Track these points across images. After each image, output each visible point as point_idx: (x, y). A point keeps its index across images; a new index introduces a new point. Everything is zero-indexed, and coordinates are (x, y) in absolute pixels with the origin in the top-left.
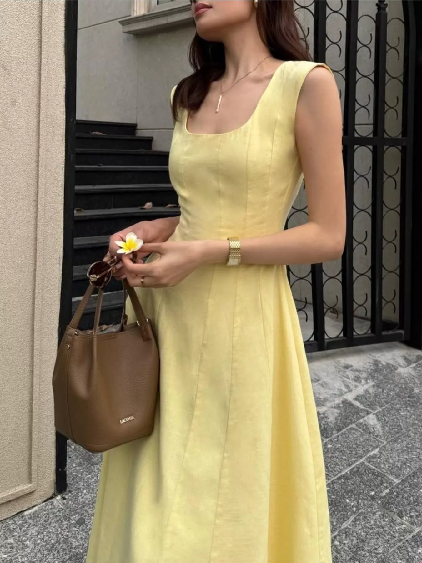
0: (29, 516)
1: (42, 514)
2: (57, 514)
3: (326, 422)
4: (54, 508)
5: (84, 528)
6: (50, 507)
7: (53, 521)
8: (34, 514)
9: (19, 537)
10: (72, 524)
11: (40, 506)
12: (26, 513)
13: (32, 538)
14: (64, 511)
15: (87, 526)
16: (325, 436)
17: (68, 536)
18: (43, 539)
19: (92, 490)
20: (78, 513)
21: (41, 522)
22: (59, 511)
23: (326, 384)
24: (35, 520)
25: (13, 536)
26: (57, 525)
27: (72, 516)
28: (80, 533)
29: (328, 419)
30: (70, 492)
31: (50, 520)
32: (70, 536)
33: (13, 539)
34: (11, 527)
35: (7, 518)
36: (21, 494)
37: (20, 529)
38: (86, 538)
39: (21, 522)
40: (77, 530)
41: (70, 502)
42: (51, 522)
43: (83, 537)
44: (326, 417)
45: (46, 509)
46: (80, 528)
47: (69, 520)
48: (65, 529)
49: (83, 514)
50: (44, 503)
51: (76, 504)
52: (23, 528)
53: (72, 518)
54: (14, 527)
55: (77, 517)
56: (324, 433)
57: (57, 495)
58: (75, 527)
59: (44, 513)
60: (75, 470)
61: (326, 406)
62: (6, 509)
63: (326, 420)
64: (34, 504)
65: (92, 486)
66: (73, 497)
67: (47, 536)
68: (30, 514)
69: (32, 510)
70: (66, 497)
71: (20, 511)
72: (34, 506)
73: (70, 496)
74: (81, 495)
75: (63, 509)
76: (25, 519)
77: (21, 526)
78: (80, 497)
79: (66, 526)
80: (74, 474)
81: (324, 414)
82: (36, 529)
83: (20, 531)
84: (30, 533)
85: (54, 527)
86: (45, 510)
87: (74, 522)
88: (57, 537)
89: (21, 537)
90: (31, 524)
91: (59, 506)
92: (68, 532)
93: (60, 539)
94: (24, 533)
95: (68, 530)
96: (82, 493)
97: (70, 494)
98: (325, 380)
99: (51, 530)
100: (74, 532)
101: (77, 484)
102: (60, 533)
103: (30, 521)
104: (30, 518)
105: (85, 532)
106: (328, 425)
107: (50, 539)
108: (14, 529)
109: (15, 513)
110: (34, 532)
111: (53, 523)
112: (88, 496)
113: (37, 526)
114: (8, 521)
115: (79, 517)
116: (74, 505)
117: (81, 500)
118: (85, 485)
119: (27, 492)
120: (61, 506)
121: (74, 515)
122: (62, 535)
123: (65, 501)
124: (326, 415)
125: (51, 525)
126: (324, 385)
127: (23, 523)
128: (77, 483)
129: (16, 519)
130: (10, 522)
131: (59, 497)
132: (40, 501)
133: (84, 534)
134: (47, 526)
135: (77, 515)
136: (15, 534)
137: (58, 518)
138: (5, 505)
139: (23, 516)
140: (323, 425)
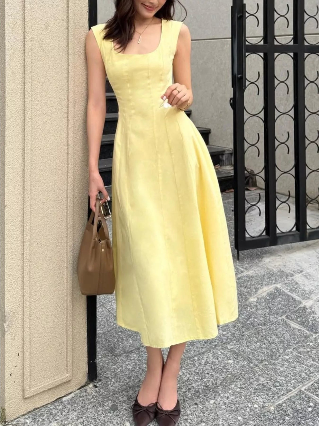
0: (67, 402)
1: (78, 400)
2: (92, 400)
3: (313, 317)
4: (88, 395)
5: (118, 414)
6: (85, 394)
7: (89, 407)
8: (71, 400)
9: (62, 421)
10: (107, 410)
11: (76, 393)
12: (64, 399)
13: (73, 422)
14: (97, 398)
15: (120, 412)
16: (314, 331)
17: (104, 421)
18: (83, 423)
19: (120, 379)
20: (109, 400)
21: (79, 408)
22: (93, 397)
23: (310, 275)
24: (73, 406)
25: (57, 420)
26: (93, 410)
27: (105, 402)
28: (115, 418)
29: (316, 314)
30: (100, 380)
31: (86, 406)
32: (106, 421)
33: (57, 422)
34: (53, 411)
35: (49, 404)
36: (60, 383)
37: (62, 414)
38: (121, 423)
39: (61, 407)
40: (112, 416)
41: (102, 390)
42: (87, 408)
43: (119, 422)
44: (313, 312)
45: (81, 395)
46: (114, 414)
47: (104, 406)
48: (101, 415)
49: (115, 401)
50: (79, 391)
51: (107, 392)
52: (64, 413)
53: (105, 404)
54: (56, 412)
55: (110, 403)
56: (313, 328)
57: (89, 384)
58: (110, 413)
59: (81, 399)
60: (101, 360)
61: (312, 299)
62: (47, 396)
63: (313, 316)
64: (70, 391)
65: (119, 376)
66: (103, 385)
67: (86, 420)
68: (68, 401)
69: (70, 397)
70: (98, 385)
71: (59, 397)
72: (70, 393)
73: (101, 384)
74: (111, 384)
75: (96, 396)
76: (64, 404)
77: (62, 411)
78: (110, 386)
79: (101, 412)
80: (101, 364)
81: (311, 308)
82: (75, 413)
83: (61, 416)
84: (70, 418)
85: (91, 412)
86: (81, 397)
87: (108, 408)
88: (95, 421)
89: (63, 421)
90: (70, 409)
91: (92, 393)
92: (104, 417)
93: (98, 423)
94: (65, 417)
95: (104, 416)
96: (111, 381)
97: (100, 383)
98: (308, 271)
99: (89, 416)
100: (109, 418)
101: (105, 374)
102: (97, 418)
103: (69, 406)
104: (68, 404)
105: (120, 418)
106: (317, 321)
107: (89, 423)
108: (56, 414)
109: (54, 399)
110: (74, 416)
111: (90, 409)
112: (117, 384)
113: (75, 411)
114: (49, 406)
115: (112, 404)
116: (106, 393)
117: (111, 388)
118: (112, 374)
119: (64, 381)
120: (94, 394)
121: (107, 401)
122: (99, 420)
123: (97, 389)
124: (313, 310)
125: (88, 410)
126: (308, 277)
127: (63, 408)
128: (105, 372)
129: (56, 404)
130: (51, 407)
131: (91, 385)
132: (76, 388)
133: (119, 419)
134: (85, 412)
135: (110, 402)
136: (58, 418)
137: (93, 404)
138: (46, 392)
139: (62, 402)
140: (311, 320)
